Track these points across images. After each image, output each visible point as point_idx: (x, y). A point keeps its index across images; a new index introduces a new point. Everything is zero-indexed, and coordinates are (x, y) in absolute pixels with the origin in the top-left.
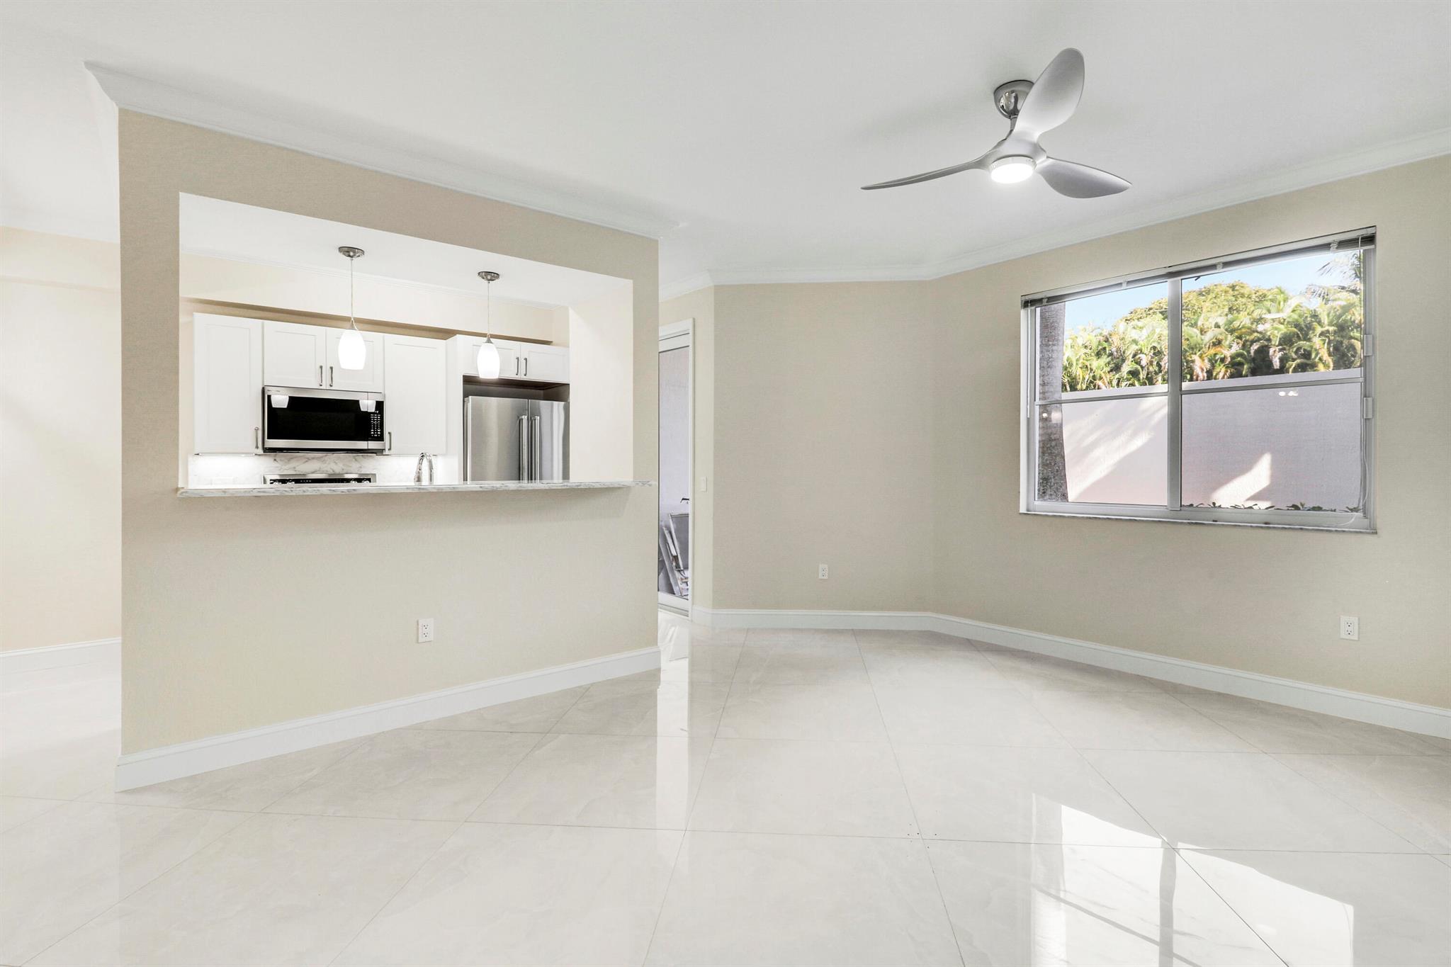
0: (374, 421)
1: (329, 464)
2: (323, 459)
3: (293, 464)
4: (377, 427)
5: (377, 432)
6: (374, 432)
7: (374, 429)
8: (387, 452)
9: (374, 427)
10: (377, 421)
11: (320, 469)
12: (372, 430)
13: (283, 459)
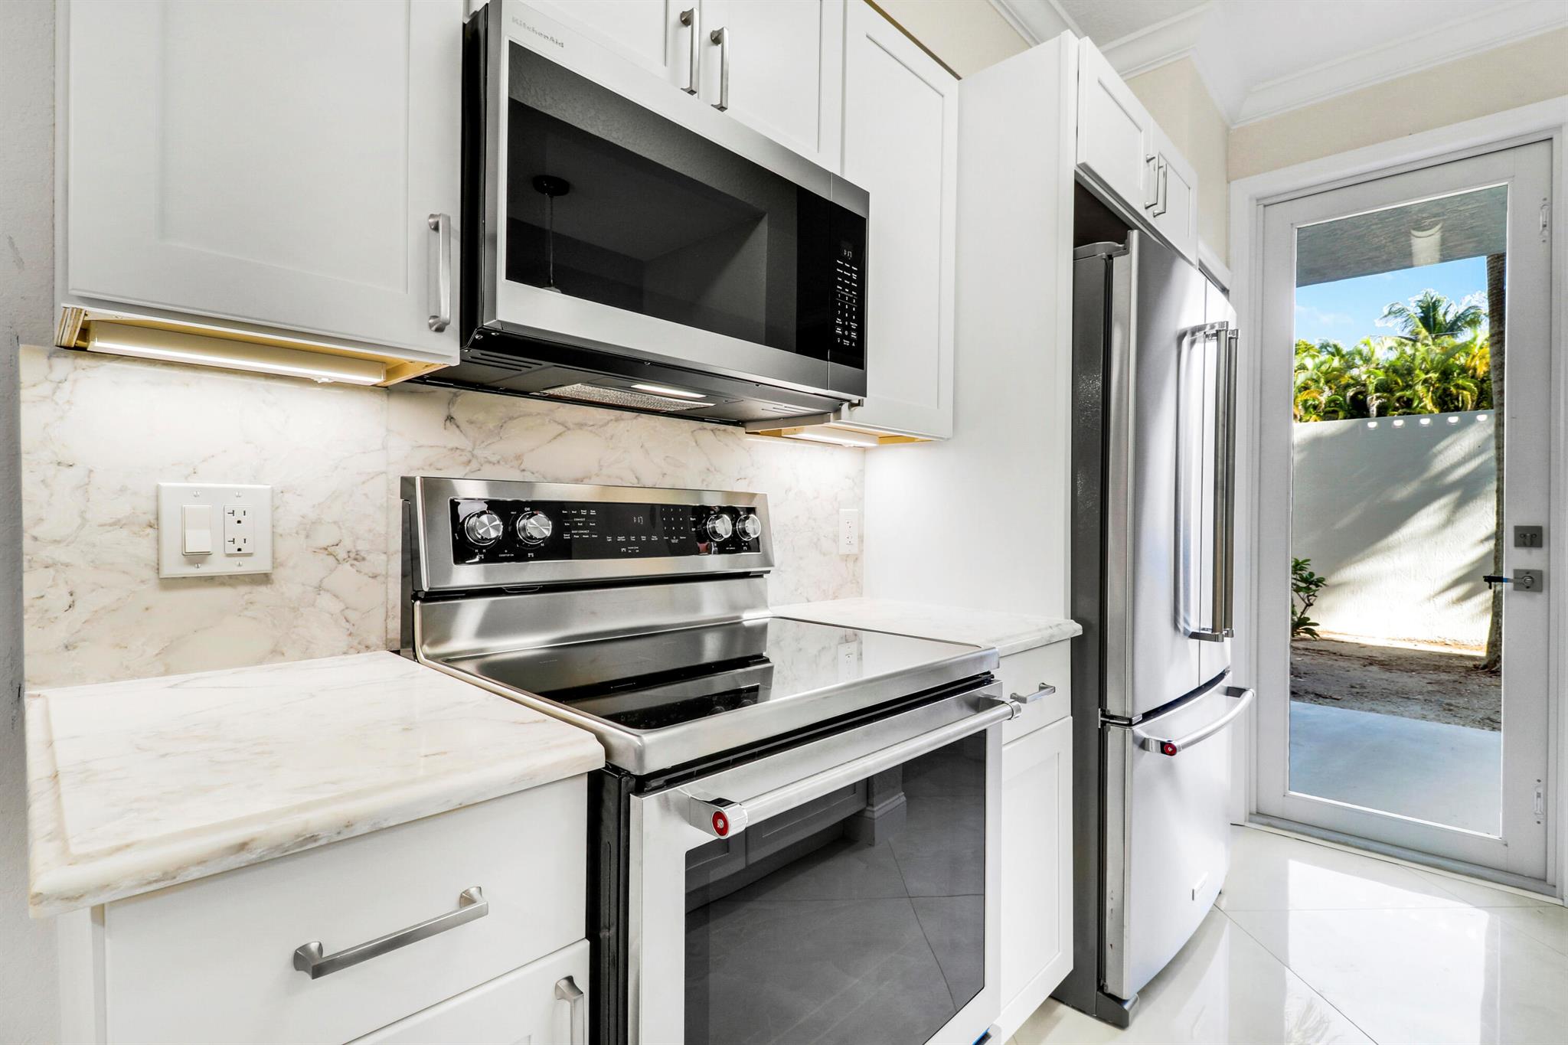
0: (843, 286)
4: (850, 313)
5: (851, 329)
6: (844, 332)
9: (843, 311)
10: (851, 289)
11: (601, 467)
12: (839, 321)
13: (480, 417)
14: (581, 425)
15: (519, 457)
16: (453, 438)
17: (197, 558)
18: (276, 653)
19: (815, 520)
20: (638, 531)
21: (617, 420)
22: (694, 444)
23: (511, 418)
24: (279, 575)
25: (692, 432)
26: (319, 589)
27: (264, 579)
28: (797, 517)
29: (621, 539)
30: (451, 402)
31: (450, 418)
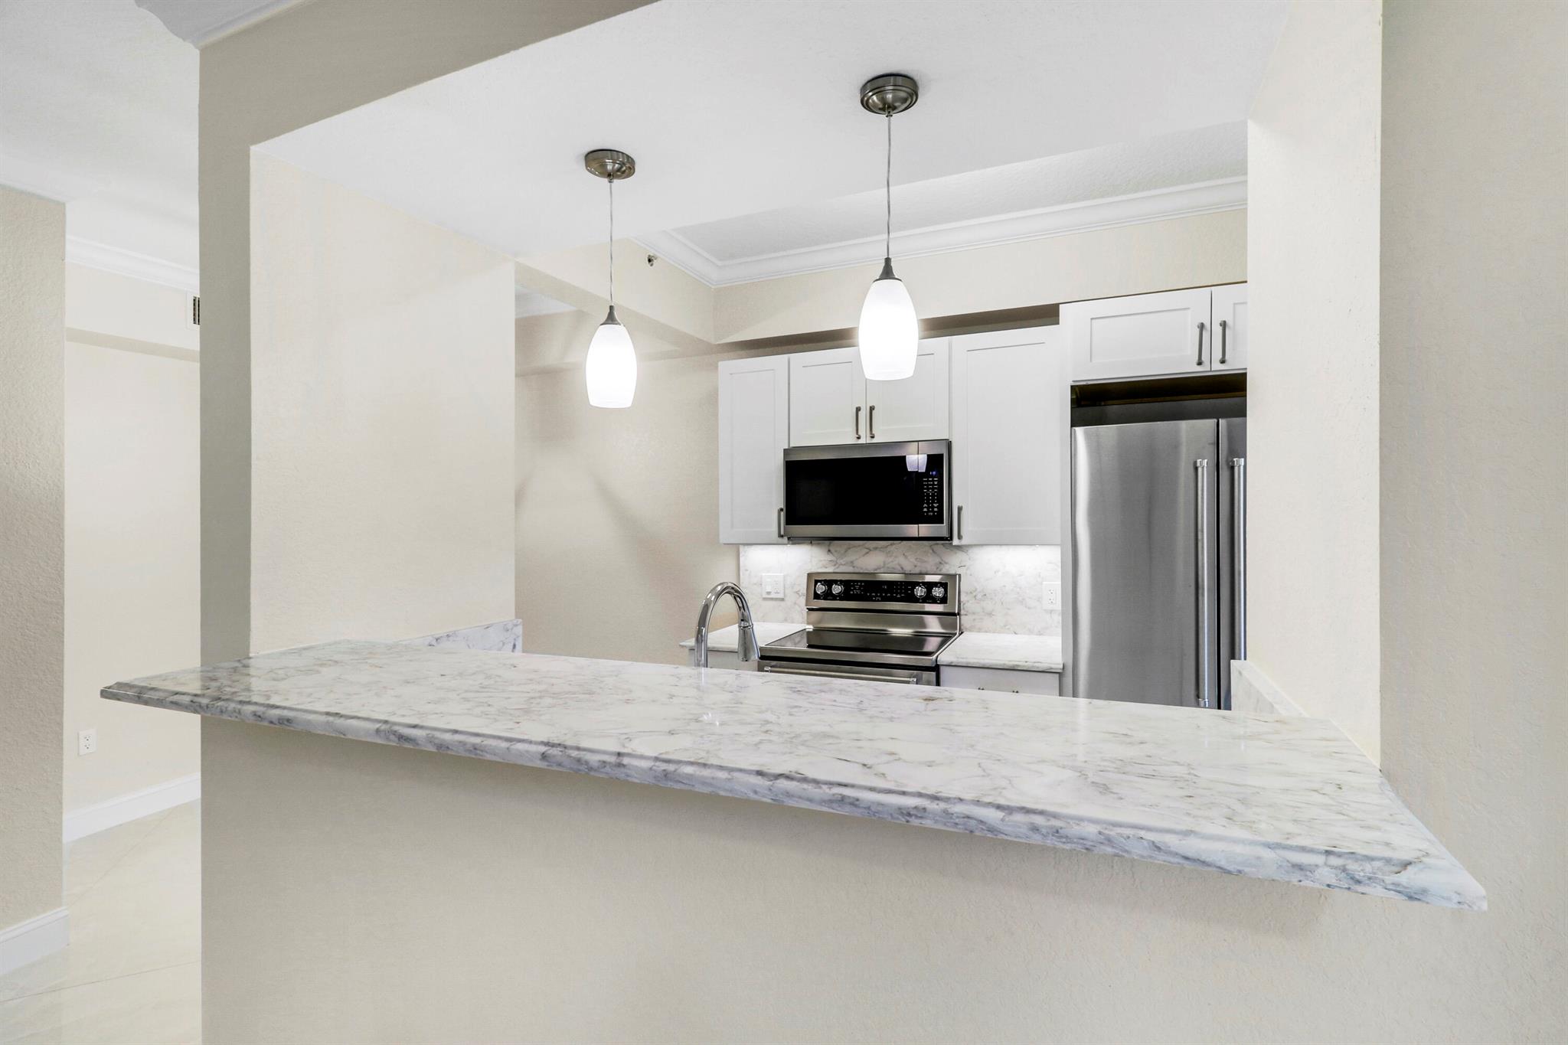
0: (928, 489)
1: (896, 557)
2: (888, 549)
3: (852, 556)
4: (933, 500)
5: (933, 507)
6: (928, 508)
7: (928, 503)
8: (956, 542)
9: (928, 500)
10: (933, 489)
11: (884, 564)
12: (925, 505)
13: (838, 549)
14: (876, 548)
15: (852, 562)
16: (830, 557)
17: (769, 593)
18: (786, 620)
19: (1020, 588)
20: (886, 592)
21: (891, 545)
22: (931, 551)
23: (849, 548)
24: (786, 599)
25: (931, 546)
26: (795, 603)
27: (783, 600)
28: (1005, 586)
29: (874, 594)
30: (829, 545)
31: (829, 551)
